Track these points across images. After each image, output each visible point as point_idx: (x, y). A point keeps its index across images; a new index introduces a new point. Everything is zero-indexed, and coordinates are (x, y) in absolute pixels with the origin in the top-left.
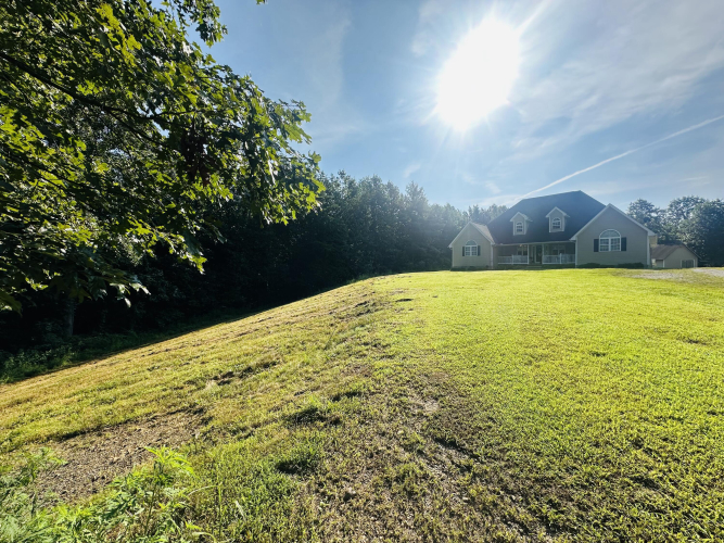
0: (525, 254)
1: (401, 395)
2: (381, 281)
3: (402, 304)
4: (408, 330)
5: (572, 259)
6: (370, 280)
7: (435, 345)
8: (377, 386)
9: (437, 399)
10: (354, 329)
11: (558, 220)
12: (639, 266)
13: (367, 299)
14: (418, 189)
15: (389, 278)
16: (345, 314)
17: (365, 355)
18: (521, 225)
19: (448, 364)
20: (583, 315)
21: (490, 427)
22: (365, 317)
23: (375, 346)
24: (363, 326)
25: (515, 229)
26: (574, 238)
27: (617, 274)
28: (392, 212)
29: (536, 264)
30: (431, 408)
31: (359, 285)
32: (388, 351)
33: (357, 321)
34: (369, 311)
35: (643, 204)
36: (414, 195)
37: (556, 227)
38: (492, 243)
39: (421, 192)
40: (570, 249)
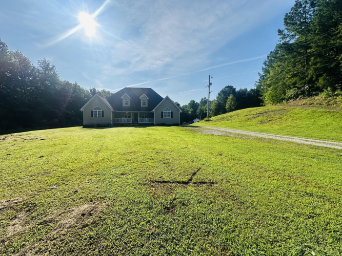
0: (129, 117)
5: (152, 121)
11: (144, 99)
14: (51, 66)
18: (126, 101)
25: (124, 103)
26: (154, 110)
29: (135, 123)
36: (47, 69)
37: (144, 104)
38: (112, 110)
39: (53, 68)
40: (151, 116)
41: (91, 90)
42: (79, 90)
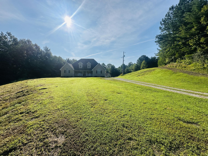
0: (82, 73)
1: (44, 138)
2: (31, 81)
3: (42, 91)
4: (46, 102)
5: (92, 75)
6: (26, 81)
7: (59, 107)
8: (29, 138)
9: (63, 134)
10: (14, 105)
11: (89, 65)
12: (104, 77)
13: (23, 89)
14: (49, 49)
15: (35, 80)
16: (8, 97)
17: (21, 120)
18: (81, 65)
19: (66, 114)
20: (99, 89)
21: (87, 139)
22: (22, 98)
23: (28, 113)
24: (20, 103)
25: (79, 66)
26: (92, 70)
27: (101, 79)
28: (37, 55)
29: (84, 76)
30: (61, 140)
31: (19, 83)
32: (36, 115)
33: (16, 101)
34: (24, 95)
35: (104, 64)
36: (47, 51)
37: (89, 67)
38: (74, 70)
39: (49, 50)
40: (92, 72)
41: (67, 59)
42: (61, 60)
